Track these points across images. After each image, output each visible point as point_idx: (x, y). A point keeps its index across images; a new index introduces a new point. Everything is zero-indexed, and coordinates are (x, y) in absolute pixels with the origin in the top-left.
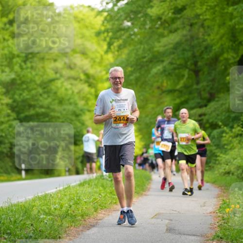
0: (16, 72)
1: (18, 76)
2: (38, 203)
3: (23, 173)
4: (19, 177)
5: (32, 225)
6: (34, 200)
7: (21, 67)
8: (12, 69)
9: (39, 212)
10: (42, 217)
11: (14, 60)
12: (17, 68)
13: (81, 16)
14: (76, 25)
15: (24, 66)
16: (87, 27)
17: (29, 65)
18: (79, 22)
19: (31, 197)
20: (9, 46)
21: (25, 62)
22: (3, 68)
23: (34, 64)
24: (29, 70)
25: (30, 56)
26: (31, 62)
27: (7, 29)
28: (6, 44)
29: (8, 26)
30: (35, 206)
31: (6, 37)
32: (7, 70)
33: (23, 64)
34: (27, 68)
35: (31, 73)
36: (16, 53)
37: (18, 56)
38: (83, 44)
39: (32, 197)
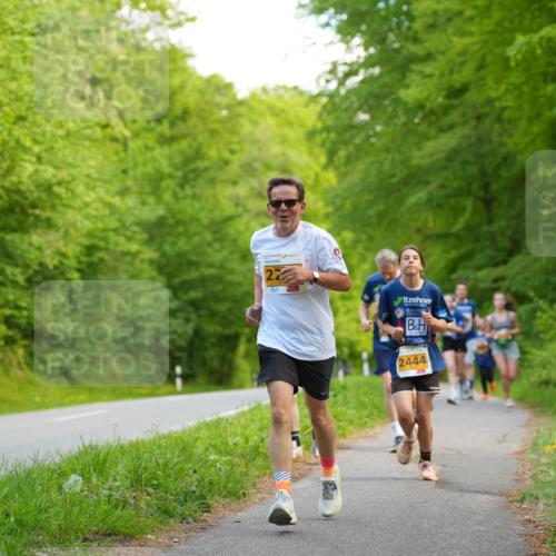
0: (167, 205)
1: (171, 211)
2: (204, 433)
3: (179, 382)
4: (170, 388)
5: (195, 472)
6: (198, 429)
7: (175, 196)
8: (159, 200)
9: (207, 449)
10: (212, 457)
11: (164, 184)
12: (167, 197)
13: (279, 104)
14: (271, 121)
15: (181, 194)
16: (290, 124)
17: (189, 191)
18: (277, 115)
19: (192, 423)
20: (154, 160)
21: (182, 186)
22: (145, 197)
23: (198, 191)
24: (188, 201)
25: (191, 176)
26: (193, 187)
27: (152, 130)
28: (149, 155)
29: (153, 124)
30: (199, 438)
31: (151, 143)
32: (151, 200)
33: (178, 190)
34: (185, 198)
35: (192, 206)
36: (167, 169)
37: (171, 176)
38: (284, 154)
39: (196, 423)
